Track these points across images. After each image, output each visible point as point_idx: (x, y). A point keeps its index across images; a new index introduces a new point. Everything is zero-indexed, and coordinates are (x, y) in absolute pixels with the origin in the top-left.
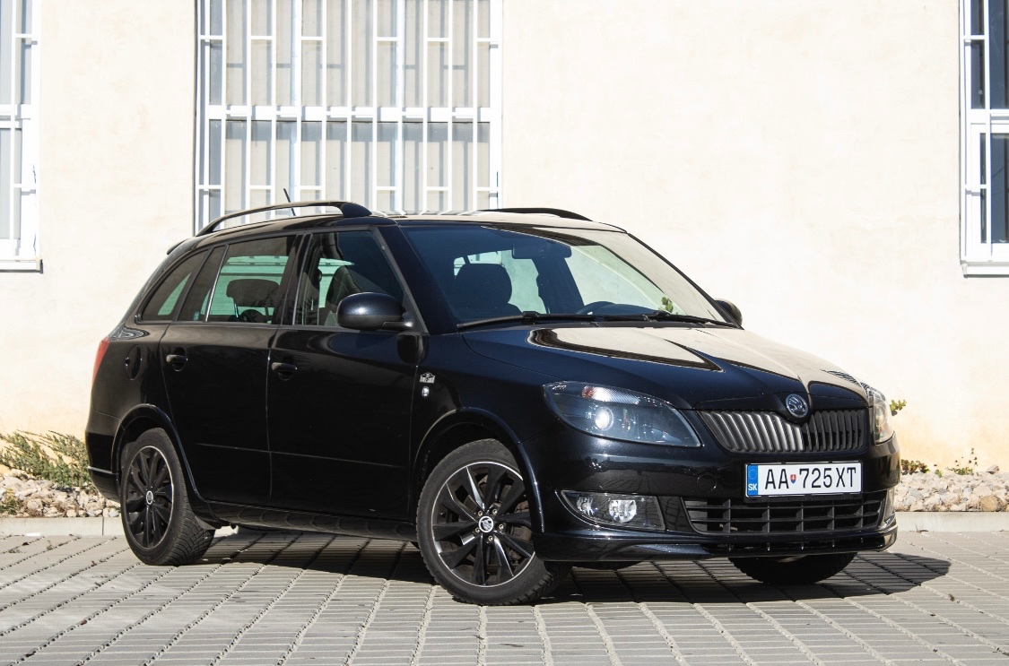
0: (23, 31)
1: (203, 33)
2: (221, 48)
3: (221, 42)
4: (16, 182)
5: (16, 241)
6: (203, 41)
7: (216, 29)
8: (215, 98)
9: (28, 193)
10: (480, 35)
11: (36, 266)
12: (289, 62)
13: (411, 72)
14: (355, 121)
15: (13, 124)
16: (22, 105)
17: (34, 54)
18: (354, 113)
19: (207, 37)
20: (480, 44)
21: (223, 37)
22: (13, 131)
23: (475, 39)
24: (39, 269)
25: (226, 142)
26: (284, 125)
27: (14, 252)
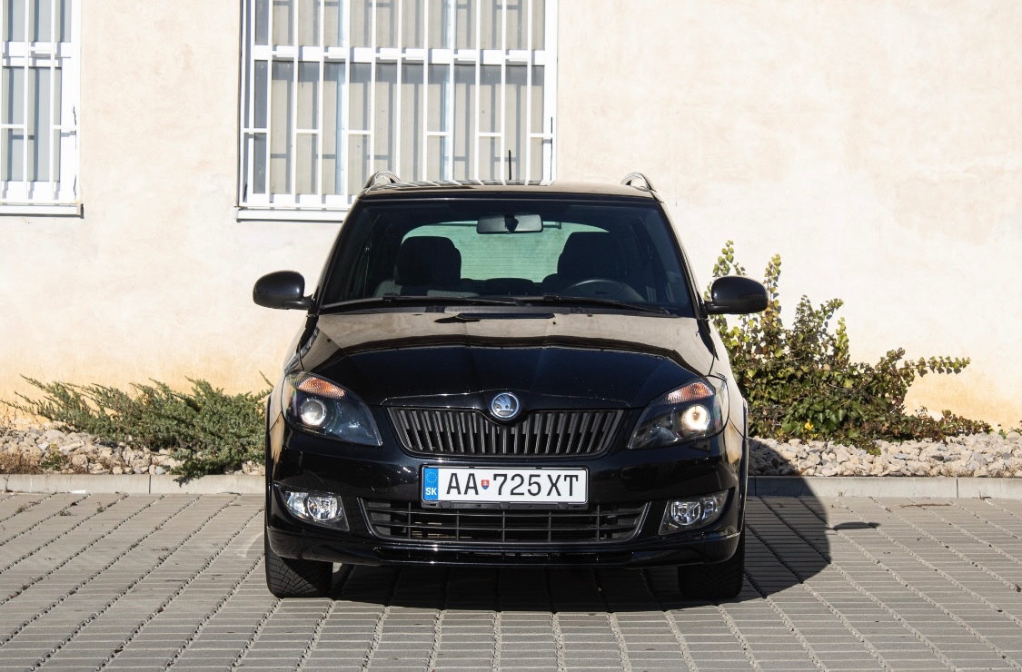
4: (55, 124)
5: (55, 184)
8: (261, 38)
9: (67, 135)
11: (76, 211)
12: (337, 1)
13: (463, 12)
14: (405, 64)
15: (53, 63)
16: (62, 44)
18: (404, 55)
22: (53, 69)
24: (79, 214)
25: (272, 83)
26: (332, 66)
27: (52, 195)
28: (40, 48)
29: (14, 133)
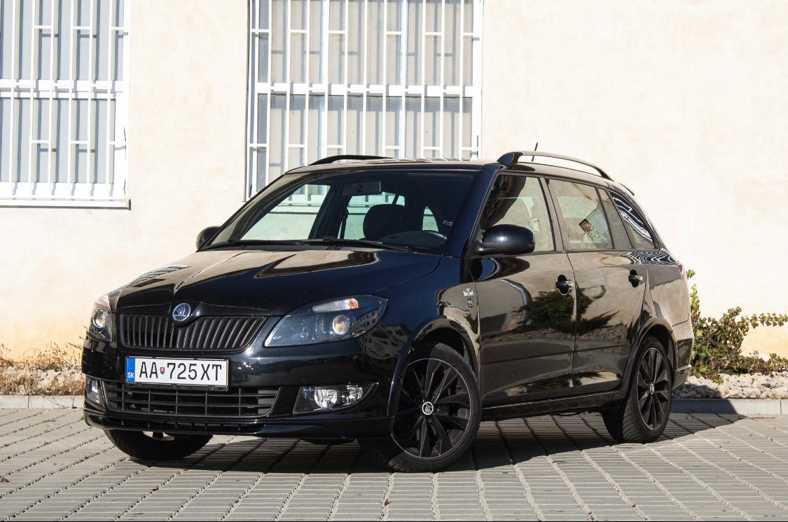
0: (117, 25)
1: (254, 27)
2: (267, 39)
3: (267, 34)
4: (111, 140)
5: (110, 185)
6: (253, 34)
7: (263, 24)
8: (263, 77)
9: (120, 149)
10: (465, 31)
11: (125, 204)
12: (318, 50)
13: (412, 58)
14: (369, 96)
15: (109, 96)
16: (116, 82)
17: (126, 41)
18: (368, 90)
19: (257, 31)
20: (465, 37)
21: (269, 31)
22: (109, 100)
23: (462, 34)
24: (128, 207)
25: (271, 111)
26: (315, 98)
27: (109, 194)
28: (100, 85)
29: (80, 148)
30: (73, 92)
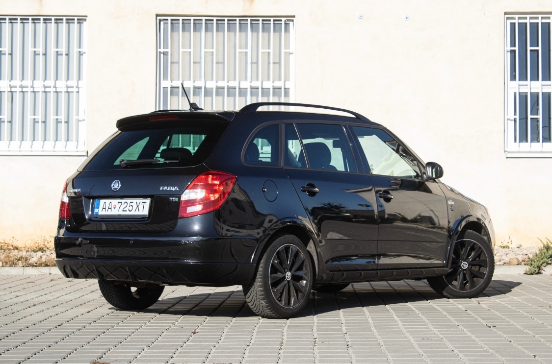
0: (80, 48)
1: (160, 48)
2: (168, 55)
3: (168, 52)
4: (76, 116)
5: (76, 142)
6: (160, 52)
7: (166, 47)
8: (165, 78)
9: (81, 121)
10: (285, 49)
12: (199, 61)
13: (255, 66)
14: (229, 88)
15: (75, 90)
16: (79, 81)
17: (84, 57)
18: (228, 84)
19: (162, 50)
20: (285, 53)
21: (169, 50)
22: (75, 93)
23: (283, 51)
24: (86, 155)
25: (170, 98)
26: (197, 89)
27: (75, 147)
28: (70, 83)
29: (59, 120)
30: (54, 87)
